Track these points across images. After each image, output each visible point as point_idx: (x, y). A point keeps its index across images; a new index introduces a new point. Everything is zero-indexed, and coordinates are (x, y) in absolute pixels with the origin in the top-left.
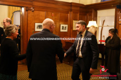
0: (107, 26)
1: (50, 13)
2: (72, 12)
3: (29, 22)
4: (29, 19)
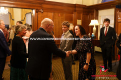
4: (39, 19)
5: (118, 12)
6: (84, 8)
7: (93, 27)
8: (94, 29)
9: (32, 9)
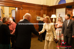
1: (31, 11)
2: (43, 10)
3: (20, 15)
4: (20, 14)
5: (67, 10)
6: (47, 7)
7: (53, 19)
8: (54, 20)
9: (16, 8)
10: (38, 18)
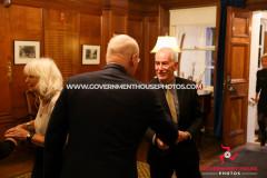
0: (196, 48)
1: (54, 13)
2: (110, 12)
10: (88, 51)
